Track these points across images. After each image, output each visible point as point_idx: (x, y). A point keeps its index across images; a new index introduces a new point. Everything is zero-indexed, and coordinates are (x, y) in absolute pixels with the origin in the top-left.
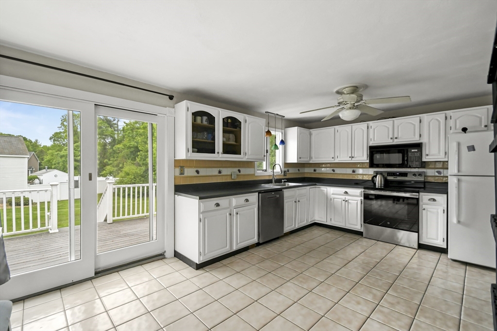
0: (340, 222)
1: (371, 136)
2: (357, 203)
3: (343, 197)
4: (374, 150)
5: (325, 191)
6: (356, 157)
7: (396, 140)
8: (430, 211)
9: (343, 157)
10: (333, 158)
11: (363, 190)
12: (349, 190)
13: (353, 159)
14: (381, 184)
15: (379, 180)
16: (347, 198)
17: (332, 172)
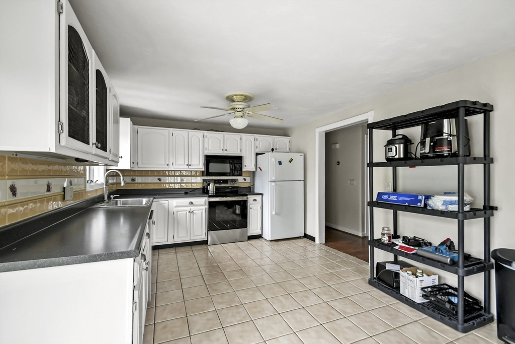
0: (184, 237)
1: (206, 146)
2: (202, 212)
3: (188, 209)
4: (209, 159)
5: (166, 205)
6: (192, 166)
7: (225, 152)
8: (254, 209)
9: (180, 165)
10: (168, 165)
11: (206, 198)
12: (194, 200)
13: (190, 167)
14: (213, 191)
15: (211, 188)
16: (192, 208)
17: (158, 181)
